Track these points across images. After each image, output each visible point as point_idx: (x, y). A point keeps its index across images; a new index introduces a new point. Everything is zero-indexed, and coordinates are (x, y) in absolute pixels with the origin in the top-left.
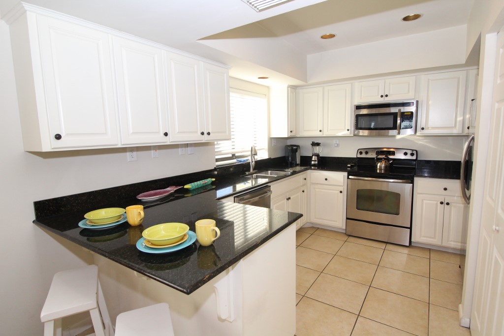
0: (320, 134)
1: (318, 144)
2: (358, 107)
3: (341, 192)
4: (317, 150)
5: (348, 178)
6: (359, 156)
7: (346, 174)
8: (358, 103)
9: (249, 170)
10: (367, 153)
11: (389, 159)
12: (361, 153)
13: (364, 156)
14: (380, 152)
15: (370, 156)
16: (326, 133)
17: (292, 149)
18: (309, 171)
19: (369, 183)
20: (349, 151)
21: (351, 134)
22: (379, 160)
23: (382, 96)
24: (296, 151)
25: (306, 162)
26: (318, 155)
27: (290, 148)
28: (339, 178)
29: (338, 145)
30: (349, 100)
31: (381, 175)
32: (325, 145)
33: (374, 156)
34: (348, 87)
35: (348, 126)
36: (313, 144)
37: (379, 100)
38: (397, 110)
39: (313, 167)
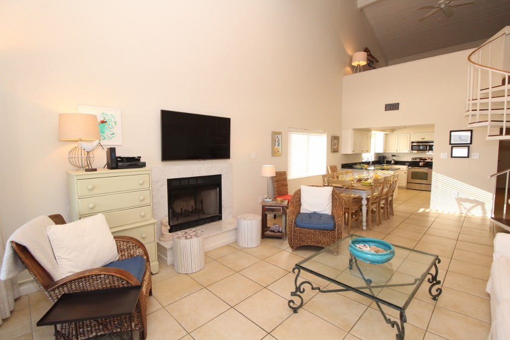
0: (396, 152)
1: (395, 156)
2: (412, 142)
3: (405, 173)
4: (394, 158)
5: (408, 168)
6: (412, 161)
7: (407, 166)
8: (412, 140)
10: (416, 159)
11: (424, 162)
13: (414, 160)
14: (421, 159)
15: (417, 161)
16: (399, 152)
18: (391, 165)
19: (417, 170)
20: (409, 159)
21: (409, 152)
22: (421, 162)
24: (385, 158)
25: (389, 163)
26: (394, 160)
27: (382, 157)
28: (404, 167)
29: (404, 156)
30: (409, 140)
31: (421, 167)
32: (398, 156)
33: (419, 160)
34: (409, 135)
35: (408, 149)
36: (392, 156)
37: (421, 140)
38: (427, 144)
39: (393, 164)
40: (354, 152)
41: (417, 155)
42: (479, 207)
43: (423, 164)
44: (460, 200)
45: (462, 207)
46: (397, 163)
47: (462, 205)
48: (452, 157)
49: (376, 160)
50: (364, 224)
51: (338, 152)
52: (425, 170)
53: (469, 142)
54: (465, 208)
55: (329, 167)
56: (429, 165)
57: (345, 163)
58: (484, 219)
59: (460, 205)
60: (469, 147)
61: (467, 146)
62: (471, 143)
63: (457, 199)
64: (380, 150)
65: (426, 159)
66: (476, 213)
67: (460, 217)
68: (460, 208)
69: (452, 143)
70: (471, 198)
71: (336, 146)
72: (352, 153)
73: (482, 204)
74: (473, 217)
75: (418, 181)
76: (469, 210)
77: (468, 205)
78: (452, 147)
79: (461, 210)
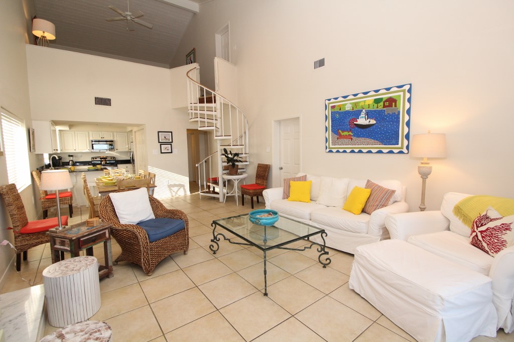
0: (75, 151)
1: (72, 156)
4: (72, 158)
8: (91, 139)
11: (106, 161)
12: (93, 159)
13: (95, 160)
16: (77, 151)
21: (90, 151)
22: (103, 161)
23: (101, 138)
24: (61, 159)
25: (66, 164)
26: (72, 161)
29: (81, 156)
30: (88, 138)
32: (76, 156)
33: (99, 159)
34: (88, 133)
35: (88, 148)
36: (69, 156)
39: (71, 165)
42: (182, 189)
44: (170, 187)
47: (172, 189)
48: (161, 153)
54: (174, 191)
58: (185, 196)
59: (171, 190)
60: (171, 145)
62: (172, 142)
63: (168, 186)
66: (181, 193)
67: (172, 199)
68: (171, 192)
69: (160, 141)
70: (177, 183)
73: (183, 186)
74: (180, 197)
77: (175, 189)
78: (161, 145)
79: (172, 194)
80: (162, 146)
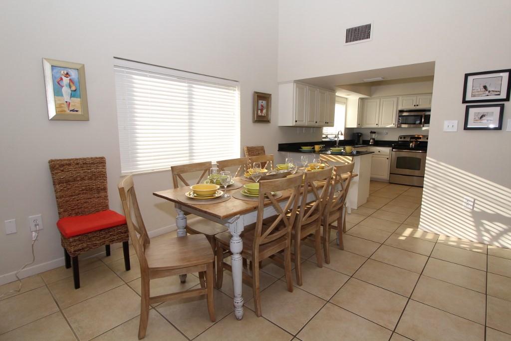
0: (376, 126)
1: (374, 133)
2: (401, 111)
3: (388, 159)
4: (374, 136)
5: (392, 151)
6: (400, 140)
7: (391, 148)
8: (400, 108)
9: (336, 144)
10: (404, 138)
11: (417, 141)
12: (401, 138)
13: (402, 140)
14: (412, 137)
15: (406, 140)
16: (380, 126)
17: (358, 135)
18: (368, 147)
19: (405, 154)
20: (394, 137)
21: (395, 126)
22: (412, 142)
23: (415, 106)
24: (360, 136)
25: (366, 143)
26: (374, 139)
27: (356, 134)
28: (386, 150)
29: (387, 133)
30: (395, 107)
31: (412, 149)
32: (379, 133)
33: (408, 139)
34: (395, 100)
35: (394, 122)
36: (371, 132)
37: (412, 108)
38: (423, 113)
39: (371, 145)
40: (299, 124)
41: (407, 131)
43: (415, 146)
44: (479, 217)
45: (482, 228)
46: (378, 143)
47: (482, 224)
48: (466, 128)
49: (348, 139)
50: (239, 301)
51: (268, 121)
52: (418, 154)
53: (505, 97)
54: (488, 231)
55: (245, 149)
56: (423, 146)
57: (284, 141)
59: (478, 224)
60: (502, 107)
61: (500, 104)
62: (507, 99)
64: (353, 124)
65: (420, 138)
68: (478, 231)
69: (467, 99)
71: (264, 111)
72: (294, 124)
75: (407, 171)
76: (496, 238)
77: (496, 227)
78: (467, 108)
79: (480, 235)
80: (472, 111)
